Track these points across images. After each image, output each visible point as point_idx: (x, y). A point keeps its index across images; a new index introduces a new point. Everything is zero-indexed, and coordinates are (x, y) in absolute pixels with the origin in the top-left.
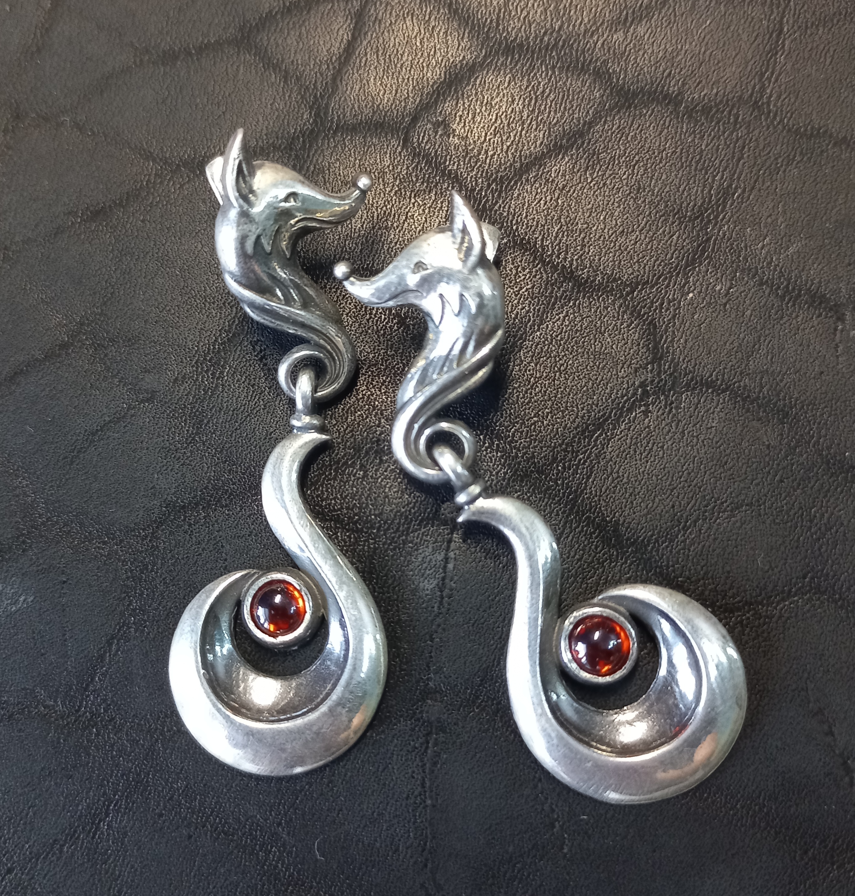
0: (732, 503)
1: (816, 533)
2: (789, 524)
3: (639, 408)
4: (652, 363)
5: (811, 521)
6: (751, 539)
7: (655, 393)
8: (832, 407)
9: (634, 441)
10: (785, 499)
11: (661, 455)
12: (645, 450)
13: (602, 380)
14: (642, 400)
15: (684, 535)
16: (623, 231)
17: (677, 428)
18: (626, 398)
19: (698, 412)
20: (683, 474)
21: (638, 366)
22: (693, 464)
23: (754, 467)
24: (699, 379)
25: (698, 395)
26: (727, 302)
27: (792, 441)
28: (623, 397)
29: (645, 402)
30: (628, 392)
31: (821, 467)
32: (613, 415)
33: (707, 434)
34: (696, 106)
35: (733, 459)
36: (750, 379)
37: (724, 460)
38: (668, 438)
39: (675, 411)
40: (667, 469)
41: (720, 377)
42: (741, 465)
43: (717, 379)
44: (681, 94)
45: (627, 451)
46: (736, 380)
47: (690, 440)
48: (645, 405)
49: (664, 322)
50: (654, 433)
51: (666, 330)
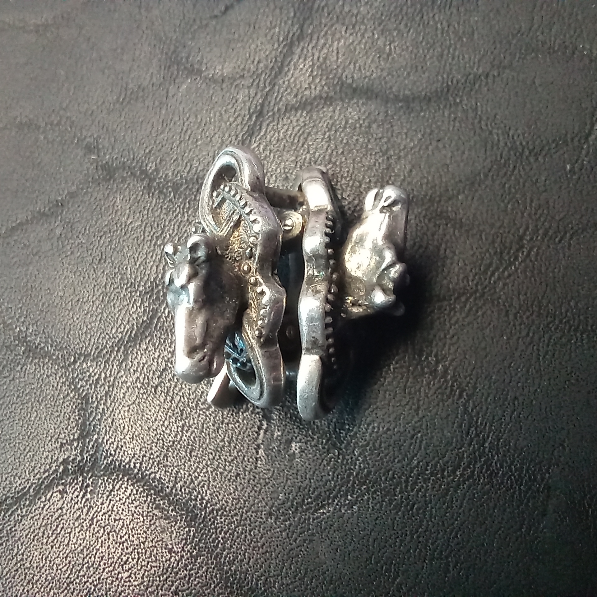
3: (57, 487)
4: (78, 439)
7: (74, 472)
8: (242, 516)
9: (45, 522)
11: (66, 542)
12: (52, 534)
13: (29, 451)
14: (61, 478)
16: (79, 300)
17: (87, 514)
18: (47, 474)
19: (110, 500)
20: (82, 568)
21: (65, 441)
22: (95, 557)
23: (152, 572)
24: (117, 464)
25: (114, 481)
26: (159, 384)
27: (195, 549)
28: (44, 472)
29: (63, 481)
30: (50, 468)
31: (218, 584)
32: (31, 490)
33: (114, 526)
34: (168, 182)
35: (133, 559)
36: (165, 472)
37: (125, 559)
38: (76, 525)
39: (89, 496)
40: (69, 559)
41: (138, 465)
42: (139, 568)
43: (135, 467)
44: (157, 170)
45: (36, 532)
46: (152, 470)
47: (96, 530)
48: (62, 484)
49: (97, 398)
50: (65, 517)
51: (97, 407)
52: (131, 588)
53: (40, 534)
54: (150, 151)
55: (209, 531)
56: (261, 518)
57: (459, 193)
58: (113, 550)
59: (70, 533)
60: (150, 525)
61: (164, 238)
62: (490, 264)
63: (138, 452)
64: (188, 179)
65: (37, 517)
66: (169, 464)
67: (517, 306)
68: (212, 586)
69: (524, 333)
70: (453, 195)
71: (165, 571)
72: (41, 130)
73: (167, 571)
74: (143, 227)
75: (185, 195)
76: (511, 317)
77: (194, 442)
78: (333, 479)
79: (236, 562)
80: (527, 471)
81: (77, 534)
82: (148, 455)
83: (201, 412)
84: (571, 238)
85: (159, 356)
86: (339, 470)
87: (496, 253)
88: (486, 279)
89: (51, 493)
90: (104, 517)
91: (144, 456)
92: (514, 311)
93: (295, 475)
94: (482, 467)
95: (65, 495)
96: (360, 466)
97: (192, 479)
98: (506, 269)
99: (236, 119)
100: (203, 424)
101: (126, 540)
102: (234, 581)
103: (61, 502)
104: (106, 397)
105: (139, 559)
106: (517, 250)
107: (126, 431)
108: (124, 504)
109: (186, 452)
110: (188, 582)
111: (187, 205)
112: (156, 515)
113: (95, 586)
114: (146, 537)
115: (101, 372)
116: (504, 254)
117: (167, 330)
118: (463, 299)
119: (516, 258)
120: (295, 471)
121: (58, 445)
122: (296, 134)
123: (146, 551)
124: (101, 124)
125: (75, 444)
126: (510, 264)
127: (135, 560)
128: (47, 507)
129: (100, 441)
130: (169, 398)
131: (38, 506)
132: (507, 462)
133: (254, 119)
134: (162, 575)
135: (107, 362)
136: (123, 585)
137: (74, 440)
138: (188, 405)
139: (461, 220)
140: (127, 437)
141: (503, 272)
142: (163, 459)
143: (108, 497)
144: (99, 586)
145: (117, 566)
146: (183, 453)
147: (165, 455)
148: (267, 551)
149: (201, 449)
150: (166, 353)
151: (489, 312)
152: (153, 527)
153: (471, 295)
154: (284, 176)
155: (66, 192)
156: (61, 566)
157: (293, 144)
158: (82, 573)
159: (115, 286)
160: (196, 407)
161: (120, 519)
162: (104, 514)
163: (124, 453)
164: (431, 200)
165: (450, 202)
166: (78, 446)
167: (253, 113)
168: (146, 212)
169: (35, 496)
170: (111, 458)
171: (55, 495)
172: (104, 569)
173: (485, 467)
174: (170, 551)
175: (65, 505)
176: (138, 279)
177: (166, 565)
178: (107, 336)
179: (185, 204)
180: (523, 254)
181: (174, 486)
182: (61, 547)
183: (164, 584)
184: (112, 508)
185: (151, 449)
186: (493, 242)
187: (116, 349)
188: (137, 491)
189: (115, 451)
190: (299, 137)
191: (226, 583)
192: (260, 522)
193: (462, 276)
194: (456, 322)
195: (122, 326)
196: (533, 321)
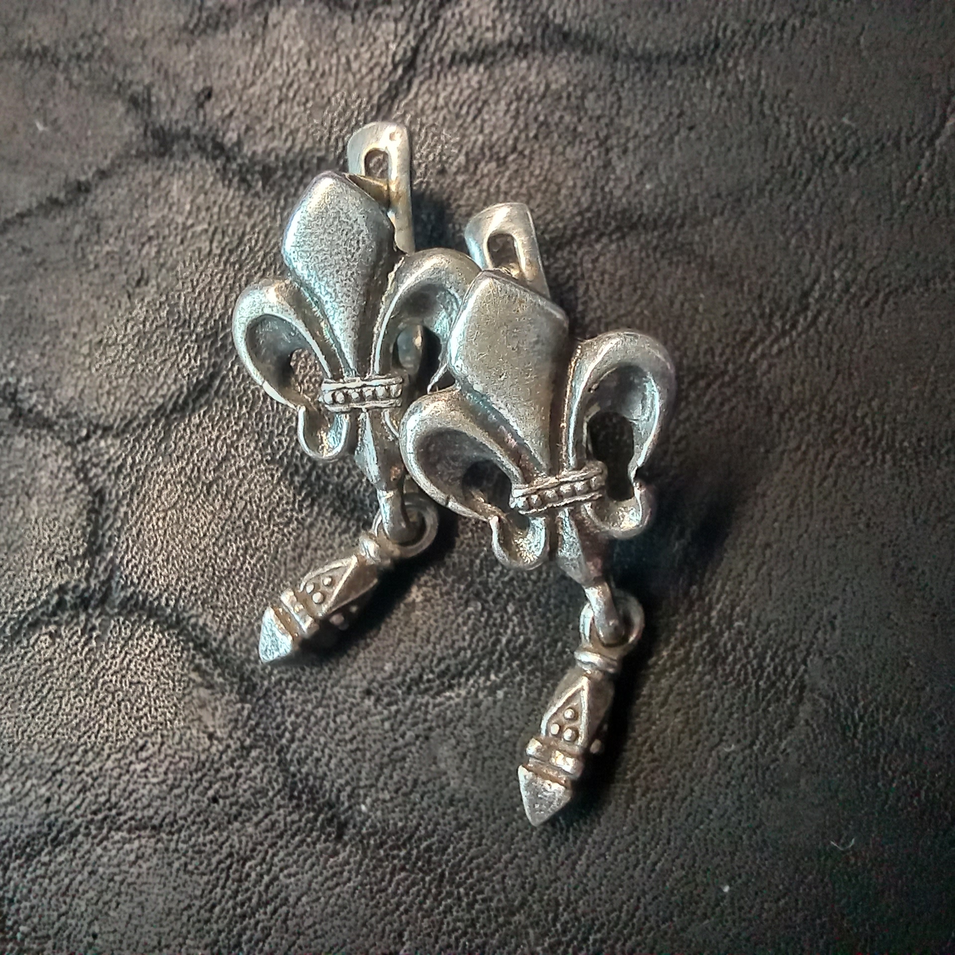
0: (132, 818)
1: (242, 904)
2: (205, 878)
3: (47, 627)
4: (85, 556)
5: (240, 881)
6: (144, 888)
7: (74, 607)
8: (324, 692)
9: (25, 678)
10: (211, 832)
11: (55, 710)
12: (35, 697)
13: (9, 569)
14: (54, 614)
15: (49, 853)
16: (101, 341)
17: (89, 671)
18: (32, 606)
19: (126, 653)
20: (76, 751)
21: (63, 558)
22: (96, 737)
23: (181, 765)
24: (141, 598)
25: (133, 624)
26: (215, 480)
27: (249, 736)
28: (28, 604)
29: (57, 619)
30: (38, 597)
31: (279, 791)
32: (8, 629)
33: (128, 691)
34: (255, 164)
35: (153, 744)
36: (214, 615)
37: (141, 742)
38: (72, 684)
39: (94, 643)
40: (57, 736)
41: (172, 603)
42: (162, 757)
43: (167, 605)
44: (239, 143)
45: (11, 691)
46: (193, 612)
47: (101, 695)
48: (56, 623)
49: (117, 495)
50: (56, 673)
51: (116, 510)
52: (148, 787)
53: (17, 696)
54: (231, 113)
55: (272, 711)
56: (354, 697)
57: (714, 215)
58: (124, 729)
59: (61, 698)
60: (184, 695)
61: (242, 252)
62: (751, 333)
63: (174, 583)
64: (288, 161)
65: (13, 670)
66: (220, 604)
67: (787, 402)
68: (271, 794)
69: (792, 444)
70: (705, 217)
71: (200, 765)
72: (61, 66)
73: (204, 765)
74: (210, 233)
75: (280, 186)
76: (775, 417)
77: (262, 574)
78: (470, 646)
79: (309, 761)
80: (772, 659)
81: (72, 700)
82: (189, 588)
83: (276, 529)
84: (885, 301)
85: (218, 437)
86: (481, 633)
87: (762, 315)
88: (741, 354)
89: (37, 635)
90: (114, 678)
91: (183, 589)
92: (781, 409)
93: (412, 637)
94: (702, 648)
95: (58, 640)
96: (513, 631)
97: (253, 630)
98: (776, 340)
99: (371, 70)
100: (277, 547)
101: (146, 715)
102: (303, 788)
103: (52, 649)
104: (132, 494)
105: (162, 744)
106: (797, 313)
107: (157, 550)
108: (146, 660)
109: (247, 588)
110: (234, 786)
111: (282, 202)
112: (194, 681)
113: (95, 779)
114: (176, 714)
115: (126, 456)
116: (776, 318)
117: (233, 398)
118: (702, 383)
119: (794, 326)
120: (413, 630)
121: (53, 564)
122: (464, 102)
123: (174, 734)
124: (157, 63)
125: (79, 564)
126: (784, 333)
127: (157, 747)
128: (29, 655)
129: (118, 561)
130: (228, 504)
131: (16, 653)
132: (742, 642)
133: (400, 71)
134: (196, 771)
135: (137, 440)
136: (135, 782)
137: (77, 557)
138: (258, 517)
139: (712, 257)
140: (159, 559)
141: (771, 345)
142: (212, 596)
143: (122, 647)
144: (100, 780)
145: (129, 752)
146: (243, 589)
147: (216, 591)
148: (358, 749)
149: (271, 586)
150: (229, 433)
151: (741, 407)
152: (187, 699)
153: (716, 378)
154: (439, 166)
155: (94, 169)
156: (45, 746)
157: (458, 116)
158: (75, 758)
159: (160, 323)
160: (269, 520)
161: (139, 682)
162: (115, 673)
163: (153, 583)
164: (669, 223)
165: (699, 228)
166: (83, 566)
167: (400, 62)
168: (216, 209)
169: (12, 638)
170: (132, 588)
171: (42, 638)
172: (109, 756)
173: (707, 647)
174: (211, 736)
175: (57, 655)
176: (196, 315)
177: (203, 757)
178: (141, 401)
179: (278, 202)
180: (805, 318)
181: (225, 638)
182: (47, 719)
183: (197, 786)
184: (128, 665)
185: (194, 579)
186: (760, 297)
187: (153, 421)
188: (168, 641)
189: (139, 578)
190: (470, 106)
191: (292, 790)
192: (352, 704)
193: (704, 347)
194: (688, 419)
195: (165, 387)
196: (809, 426)
